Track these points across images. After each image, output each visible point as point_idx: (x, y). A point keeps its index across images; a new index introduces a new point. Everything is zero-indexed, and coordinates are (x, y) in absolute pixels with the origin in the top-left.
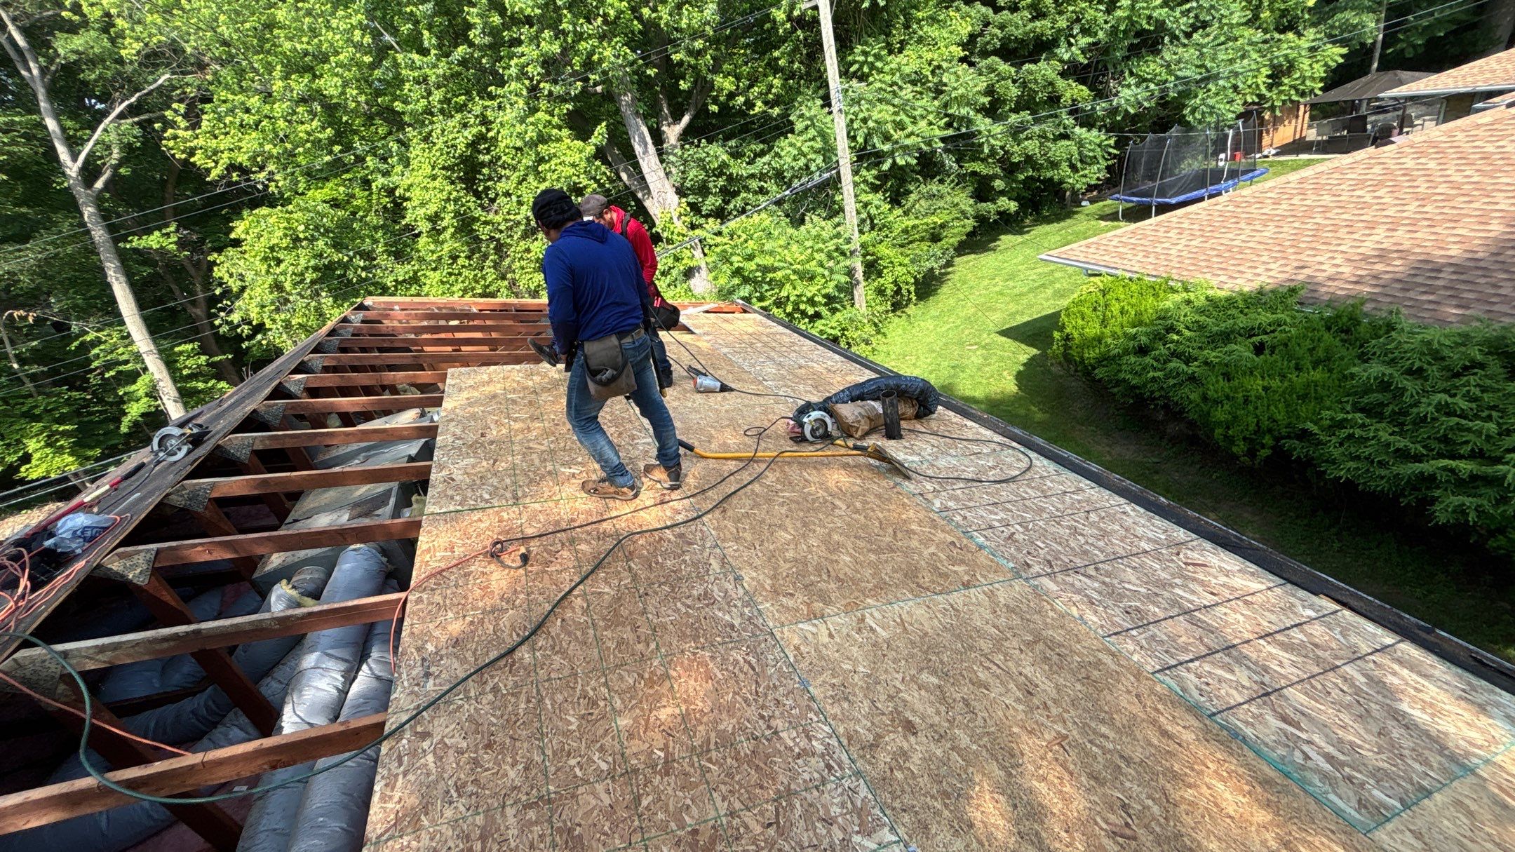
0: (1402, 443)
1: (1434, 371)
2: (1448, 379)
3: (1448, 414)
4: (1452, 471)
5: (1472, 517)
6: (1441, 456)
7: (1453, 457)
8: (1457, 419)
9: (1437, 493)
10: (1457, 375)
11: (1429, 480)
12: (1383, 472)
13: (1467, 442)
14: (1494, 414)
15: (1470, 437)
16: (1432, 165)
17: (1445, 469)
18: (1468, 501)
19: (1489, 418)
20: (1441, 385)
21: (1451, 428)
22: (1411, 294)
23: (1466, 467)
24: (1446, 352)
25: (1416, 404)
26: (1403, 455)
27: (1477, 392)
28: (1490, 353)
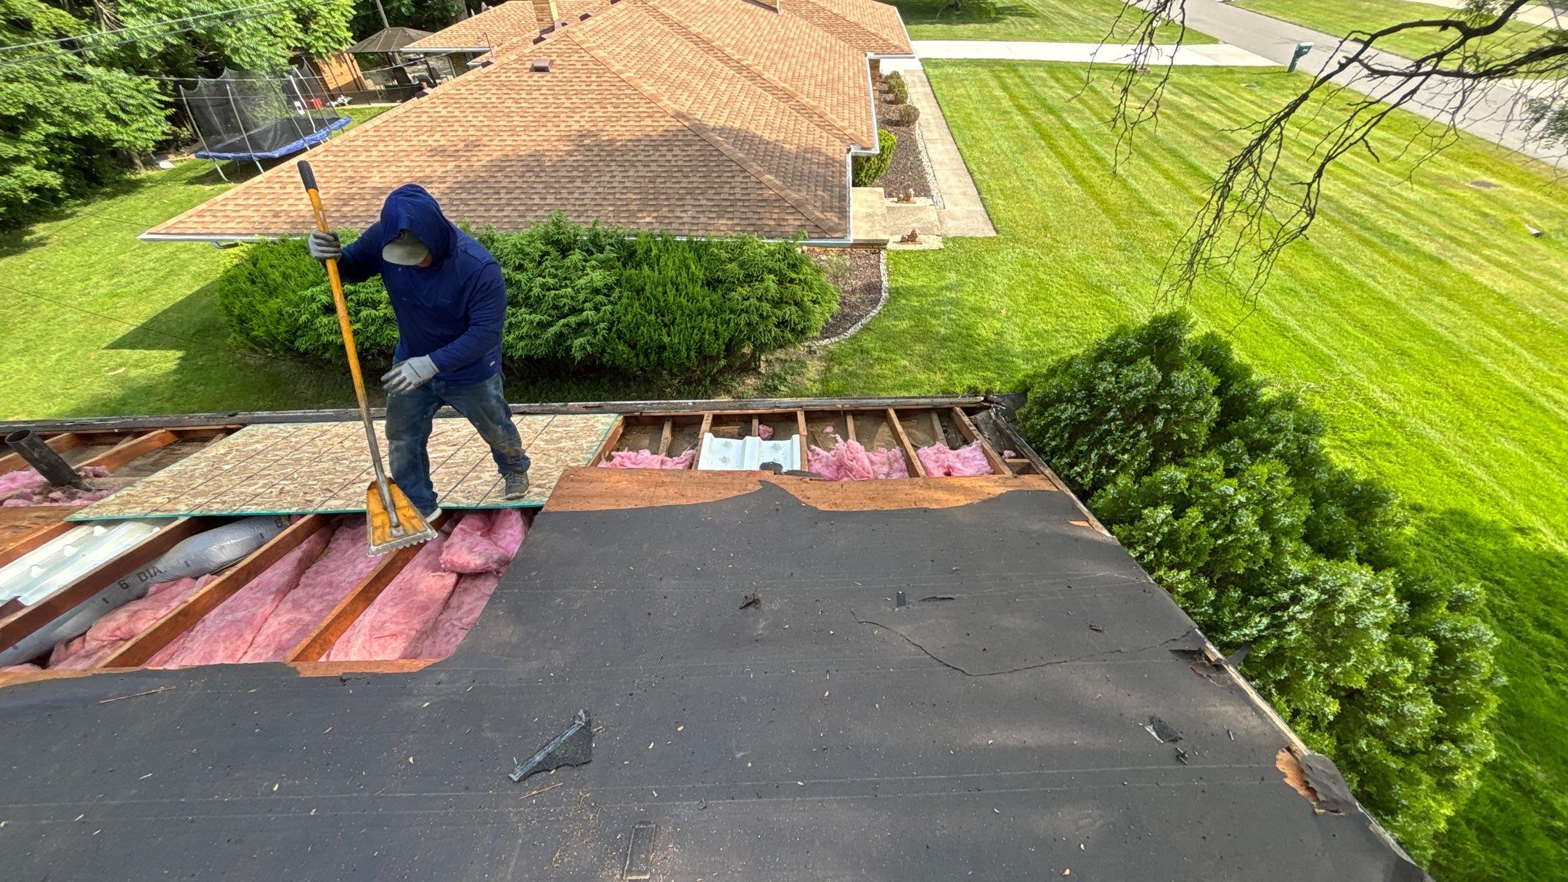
0: (537, 318)
1: (527, 264)
2: (537, 267)
3: (549, 290)
4: (568, 325)
5: (589, 348)
6: (559, 318)
7: (565, 316)
8: (553, 292)
9: (569, 342)
10: (540, 263)
11: (560, 336)
12: (538, 342)
13: (565, 305)
14: (568, 282)
15: (564, 300)
16: (457, 113)
17: (564, 325)
18: (582, 340)
19: (566, 286)
20: (536, 272)
21: (554, 299)
22: (492, 213)
23: (572, 320)
24: (528, 250)
25: (530, 290)
26: (543, 326)
27: (553, 270)
28: (547, 244)
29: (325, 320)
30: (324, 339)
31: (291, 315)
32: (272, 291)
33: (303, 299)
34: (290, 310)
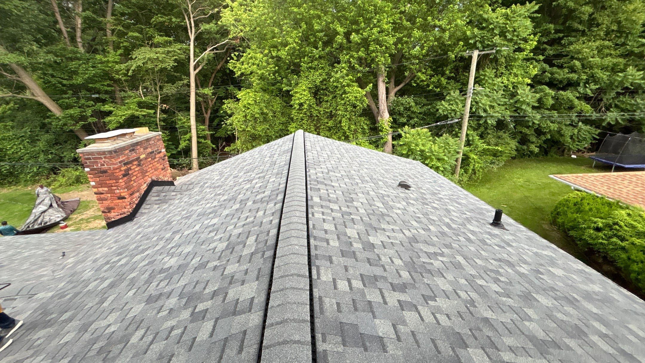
29: (592, 232)
30: (584, 237)
31: (579, 222)
32: (579, 211)
33: (590, 220)
34: (580, 220)
